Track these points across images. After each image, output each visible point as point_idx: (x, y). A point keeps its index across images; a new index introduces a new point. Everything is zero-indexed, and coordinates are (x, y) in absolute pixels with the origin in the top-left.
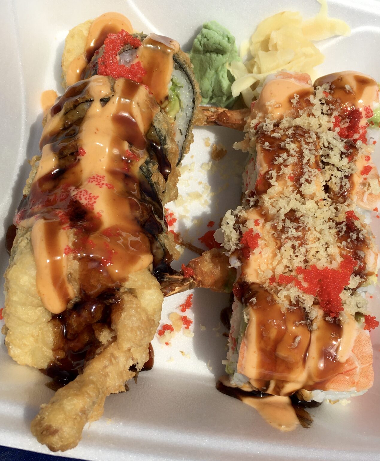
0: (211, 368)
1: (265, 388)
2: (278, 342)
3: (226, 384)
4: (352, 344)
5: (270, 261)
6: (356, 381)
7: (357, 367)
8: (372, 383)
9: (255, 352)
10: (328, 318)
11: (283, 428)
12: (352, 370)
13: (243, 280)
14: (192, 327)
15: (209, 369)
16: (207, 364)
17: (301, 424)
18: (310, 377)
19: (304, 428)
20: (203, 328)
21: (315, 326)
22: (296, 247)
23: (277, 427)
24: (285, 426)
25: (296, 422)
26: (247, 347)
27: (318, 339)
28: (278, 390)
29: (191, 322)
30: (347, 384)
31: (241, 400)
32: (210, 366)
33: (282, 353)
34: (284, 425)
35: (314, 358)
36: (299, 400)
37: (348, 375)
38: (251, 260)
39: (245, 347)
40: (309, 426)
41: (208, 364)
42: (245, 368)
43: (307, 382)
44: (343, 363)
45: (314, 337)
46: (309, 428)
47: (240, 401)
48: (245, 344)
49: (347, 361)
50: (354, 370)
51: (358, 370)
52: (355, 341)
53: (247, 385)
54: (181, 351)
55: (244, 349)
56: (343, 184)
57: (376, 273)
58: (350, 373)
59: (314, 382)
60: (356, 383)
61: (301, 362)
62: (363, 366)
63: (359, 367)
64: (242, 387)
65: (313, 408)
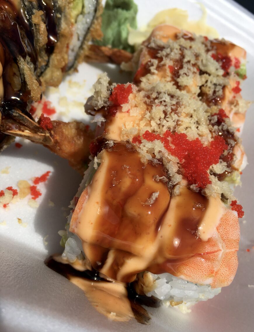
0: (46, 243)
1: (100, 264)
2: (129, 196)
3: (57, 259)
4: (218, 222)
5: (137, 122)
6: (215, 269)
7: (220, 250)
8: (232, 278)
9: (97, 203)
10: (193, 187)
11: (112, 316)
12: (213, 252)
13: (103, 137)
14: (40, 200)
15: (44, 244)
16: (43, 239)
17: (136, 318)
18: (160, 251)
19: (139, 323)
20: (51, 204)
21: (177, 191)
22: (168, 113)
23: (104, 313)
24: (115, 314)
25: (130, 315)
26: (89, 197)
27: (178, 206)
28: (116, 268)
29: (40, 194)
30: (204, 272)
31: (69, 279)
32: (46, 241)
33: (132, 210)
34: (114, 312)
35: (170, 226)
36: (137, 294)
37: (207, 259)
38: (117, 117)
39: (87, 197)
40: (146, 322)
41: (45, 239)
42: (80, 223)
43: (155, 258)
44: (205, 242)
45: (174, 203)
46: (145, 324)
47: (67, 279)
48: (87, 193)
49: (209, 240)
50: (216, 254)
51: (220, 254)
52: (222, 219)
53: (80, 262)
54: (19, 218)
55: (85, 198)
56: (217, 90)
57: (240, 170)
58: (211, 256)
59: (165, 258)
60: (214, 273)
61: (153, 228)
62: (228, 251)
63: (223, 251)
64: (73, 264)
65: (151, 308)
